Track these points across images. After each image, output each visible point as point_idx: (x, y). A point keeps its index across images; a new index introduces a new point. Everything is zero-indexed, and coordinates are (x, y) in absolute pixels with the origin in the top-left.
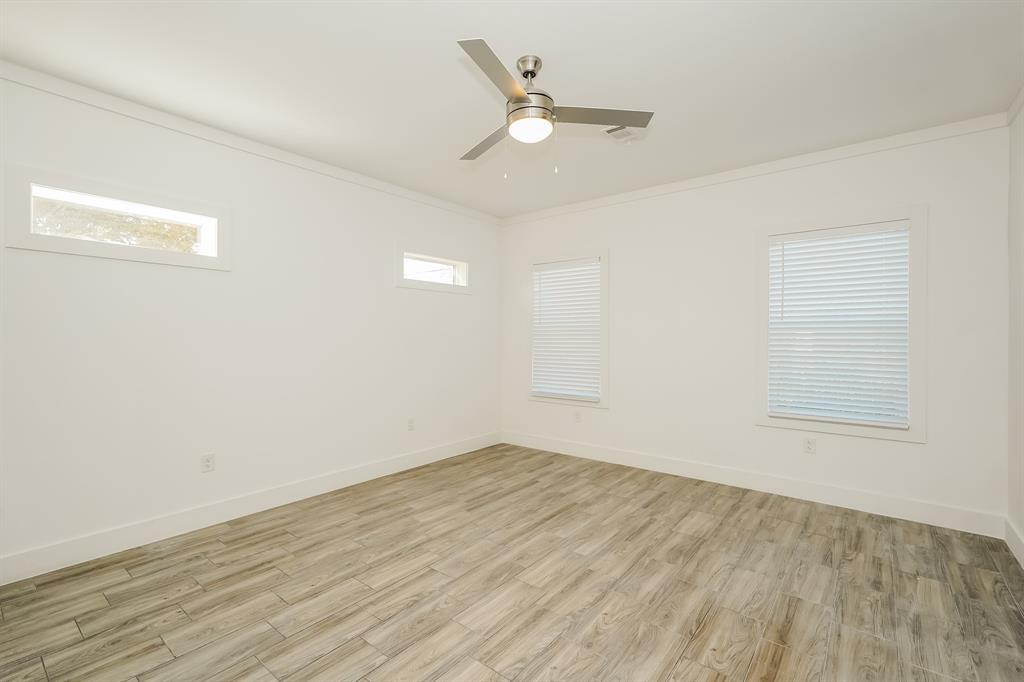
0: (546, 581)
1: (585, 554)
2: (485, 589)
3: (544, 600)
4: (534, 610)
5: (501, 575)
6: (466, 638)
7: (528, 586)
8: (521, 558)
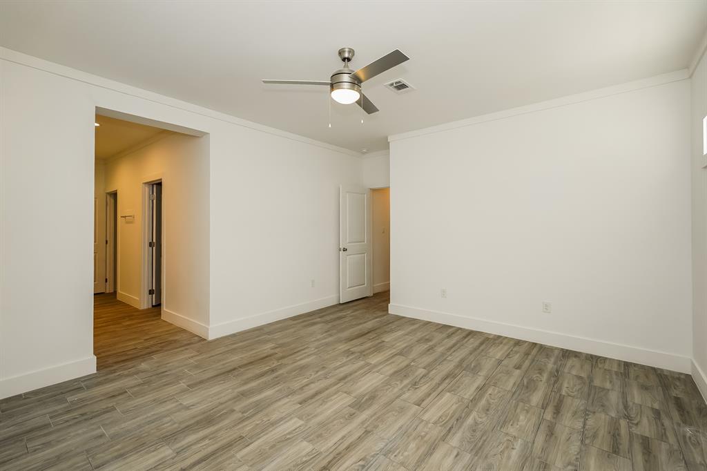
0: (335, 396)
1: (296, 419)
2: (376, 391)
3: (339, 385)
4: (346, 381)
5: (367, 400)
6: (379, 370)
7: (348, 393)
8: (352, 415)
